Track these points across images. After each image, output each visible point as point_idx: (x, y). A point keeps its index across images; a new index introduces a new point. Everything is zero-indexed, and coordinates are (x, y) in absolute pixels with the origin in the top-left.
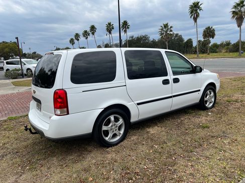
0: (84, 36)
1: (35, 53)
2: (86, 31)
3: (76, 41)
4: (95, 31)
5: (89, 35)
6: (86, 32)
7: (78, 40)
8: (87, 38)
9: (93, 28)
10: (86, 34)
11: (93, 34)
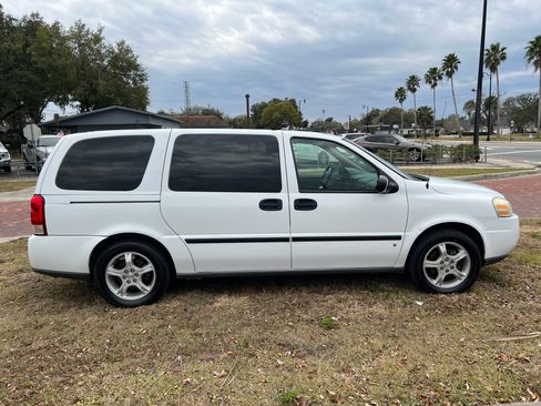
0: (428, 81)
1: (330, 120)
2: (435, 69)
3: (409, 93)
4: (456, 68)
5: (440, 78)
6: (434, 71)
7: (414, 91)
8: (433, 86)
9: (451, 62)
10: (433, 76)
11: (450, 75)
